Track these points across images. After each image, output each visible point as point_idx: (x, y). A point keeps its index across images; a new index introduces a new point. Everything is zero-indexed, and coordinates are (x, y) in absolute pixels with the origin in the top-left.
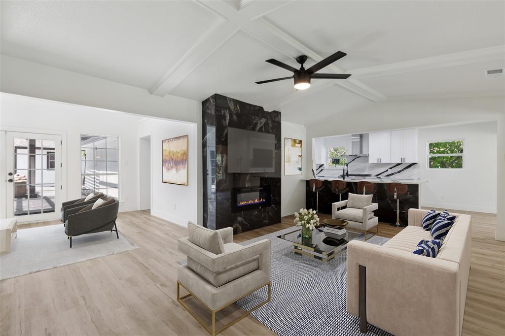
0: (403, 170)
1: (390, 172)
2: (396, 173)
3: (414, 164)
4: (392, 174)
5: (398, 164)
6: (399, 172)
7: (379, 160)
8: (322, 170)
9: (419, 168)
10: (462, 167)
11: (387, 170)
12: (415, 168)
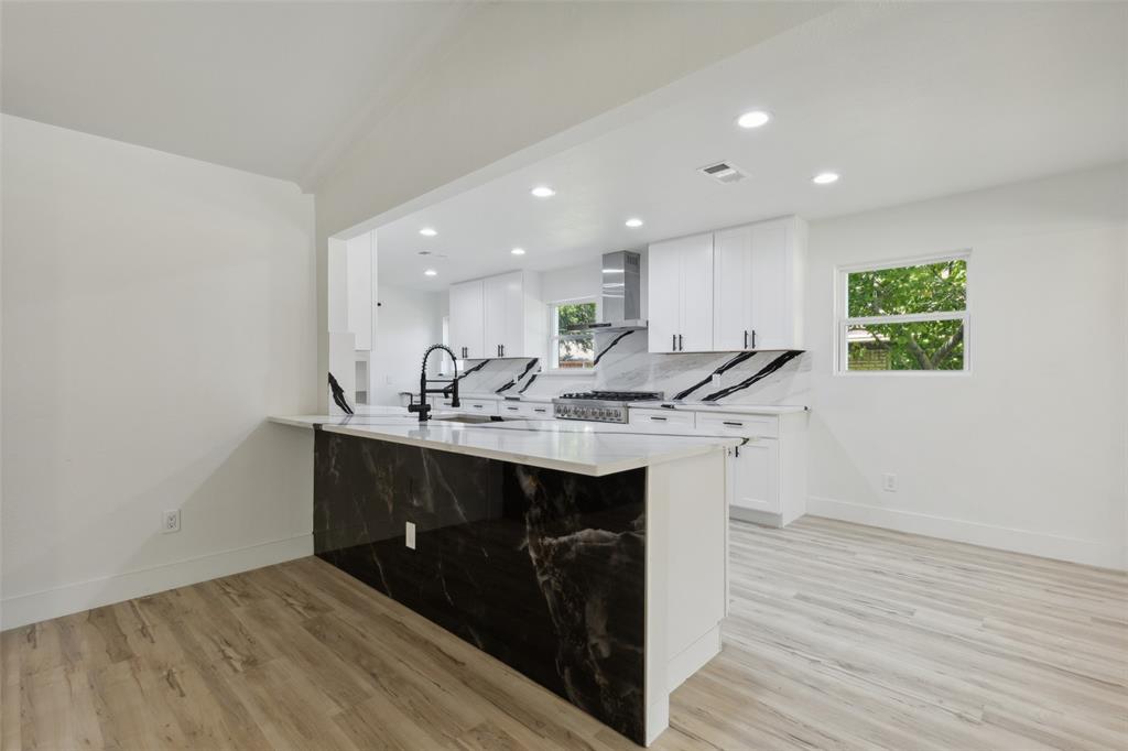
0: (756, 378)
1: (718, 384)
2: (735, 388)
3: (792, 354)
4: (725, 393)
5: (744, 356)
6: (746, 384)
7: (678, 340)
8: (534, 377)
9: (808, 369)
10: (959, 366)
11: (710, 379)
12: (796, 368)
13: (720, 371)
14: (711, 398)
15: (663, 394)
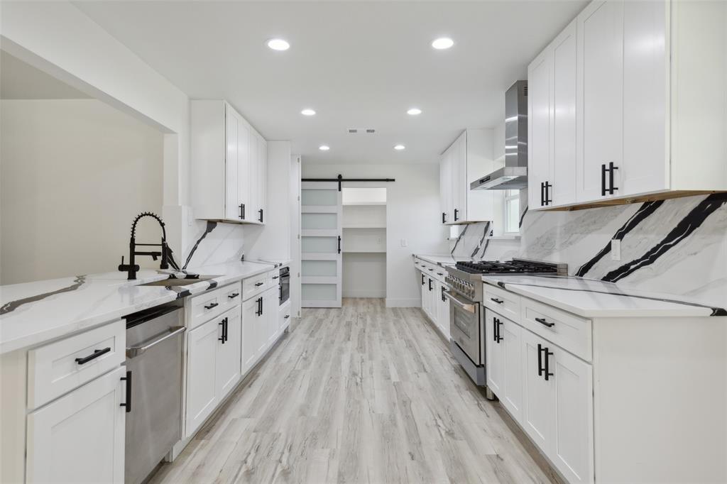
1: (618, 256)
2: (638, 264)
4: (625, 271)
6: (651, 257)
8: (488, 241)
13: (620, 236)
14: (611, 277)
15: (566, 267)
